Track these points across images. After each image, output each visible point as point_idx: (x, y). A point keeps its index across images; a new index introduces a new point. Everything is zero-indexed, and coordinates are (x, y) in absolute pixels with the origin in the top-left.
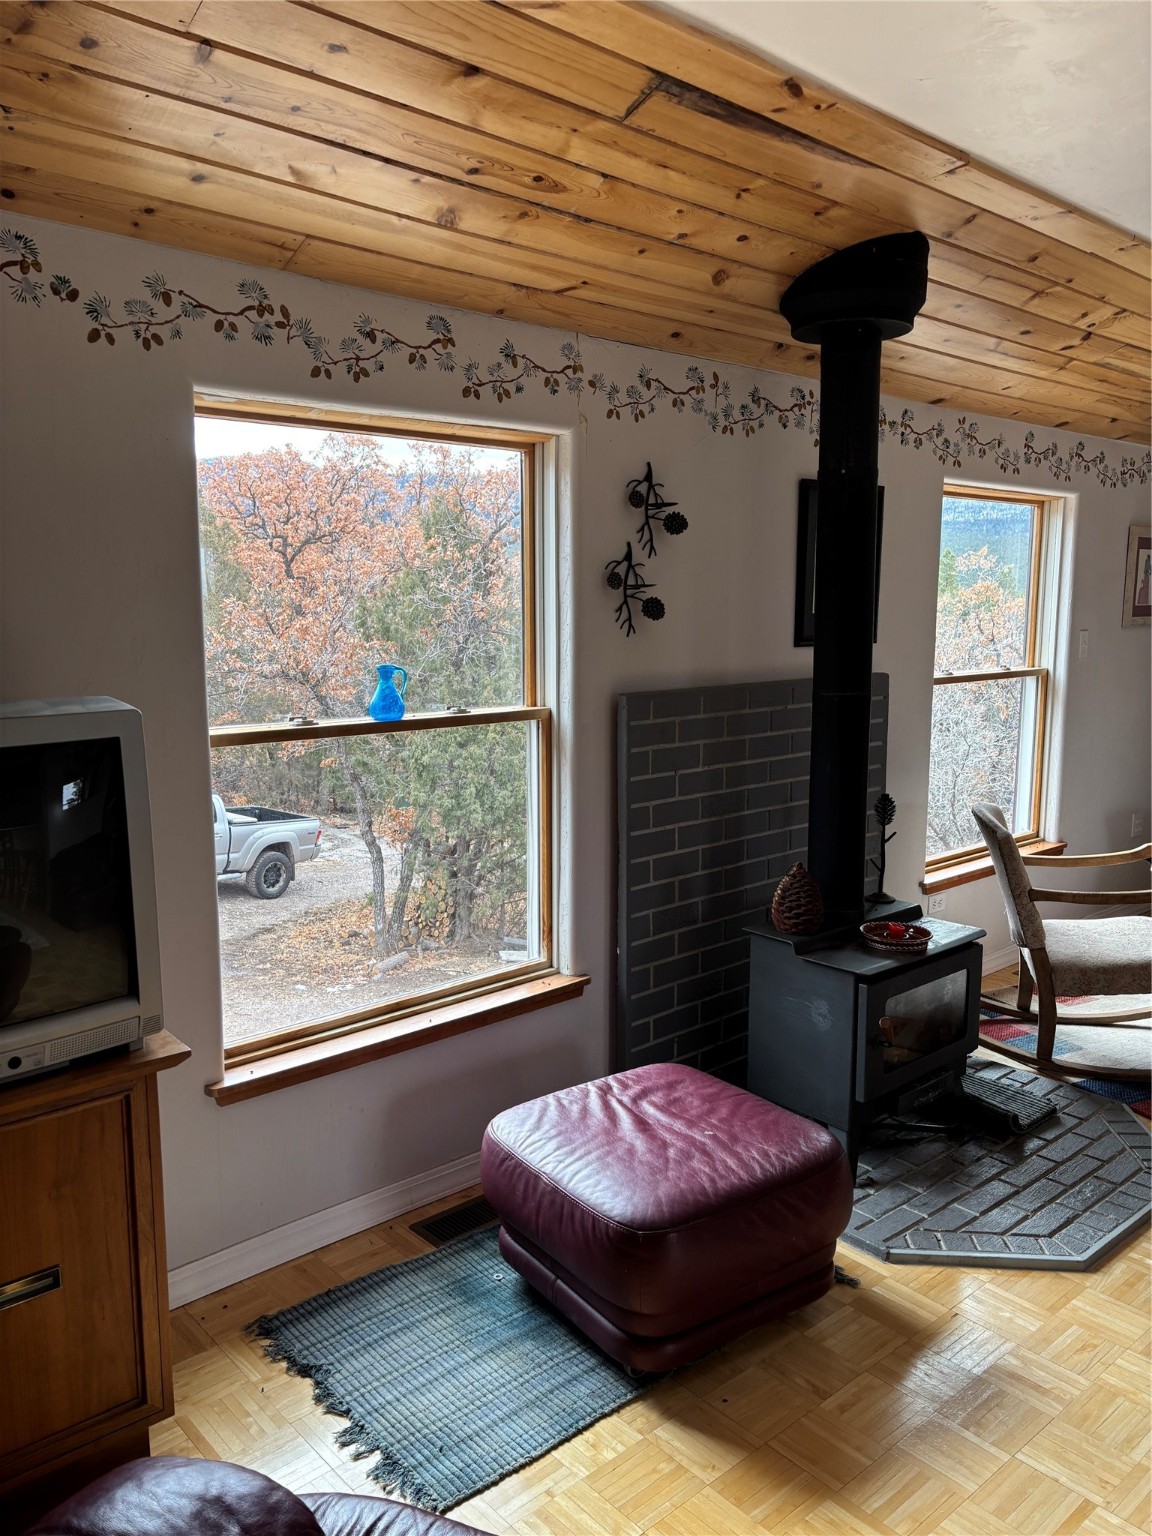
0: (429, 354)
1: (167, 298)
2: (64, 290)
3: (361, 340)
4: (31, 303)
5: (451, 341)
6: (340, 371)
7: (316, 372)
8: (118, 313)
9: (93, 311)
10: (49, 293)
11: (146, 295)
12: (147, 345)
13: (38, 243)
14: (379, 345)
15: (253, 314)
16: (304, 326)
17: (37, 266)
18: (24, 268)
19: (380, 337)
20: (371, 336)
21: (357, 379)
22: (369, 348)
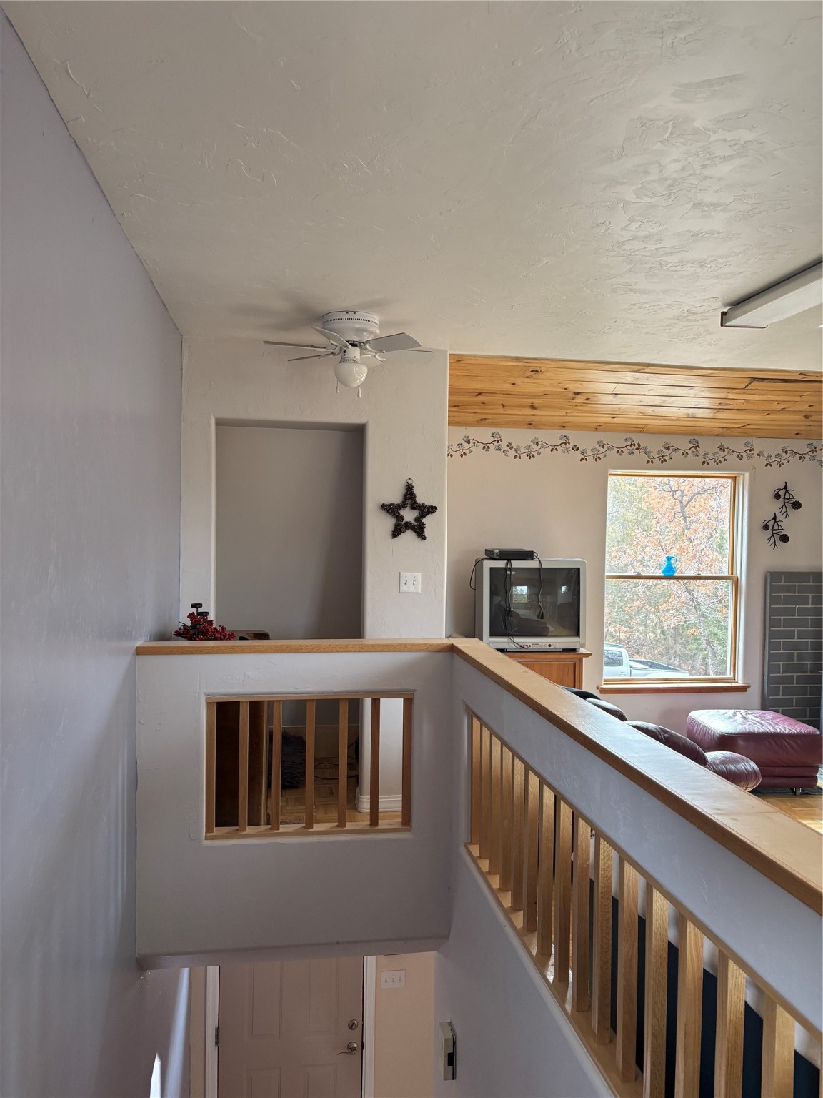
0: (689, 452)
1: (603, 446)
2: (576, 448)
3: (664, 450)
4: (566, 453)
5: (698, 447)
6: (656, 461)
7: (648, 462)
8: (589, 453)
9: (582, 453)
10: (571, 449)
11: (597, 446)
12: (596, 460)
13: (570, 437)
14: (671, 451)
15: (629, 447)
16: (645, 449)
17: (569, 443)
18: (566, 444)
20: (668, 448)
21: (662, 462)
22: (667, 452)
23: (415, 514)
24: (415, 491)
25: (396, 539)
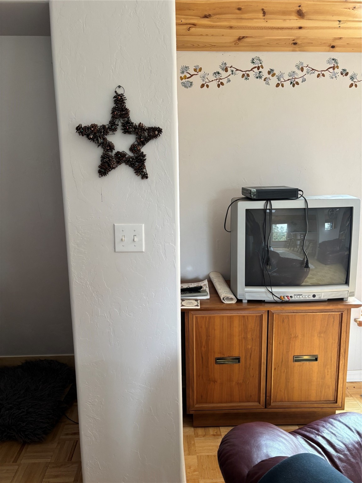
8: (359, 77)
9: (352, 78)
10: (340, 74)
17: (338, 67)
18: (334, 68)
23: (130, 140)
24: (129, 105)
25: (105, 178)
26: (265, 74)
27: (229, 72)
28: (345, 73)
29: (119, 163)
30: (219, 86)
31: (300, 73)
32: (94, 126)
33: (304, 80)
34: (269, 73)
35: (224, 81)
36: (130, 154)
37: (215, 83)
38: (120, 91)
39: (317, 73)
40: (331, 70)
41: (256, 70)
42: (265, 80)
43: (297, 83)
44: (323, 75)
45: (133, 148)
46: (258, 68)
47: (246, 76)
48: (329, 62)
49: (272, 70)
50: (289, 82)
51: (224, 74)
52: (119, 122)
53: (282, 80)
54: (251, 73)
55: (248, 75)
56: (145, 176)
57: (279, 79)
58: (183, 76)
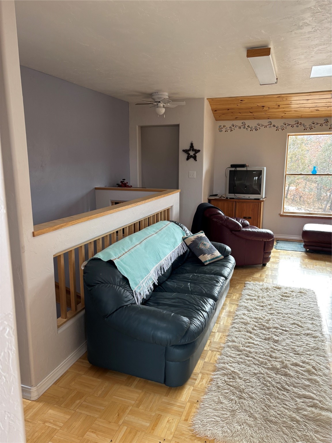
0: (324, 124)
1: (285, 125)
3: (312, 124)
4: (270, 128)
5: (328, 122)
6: (308, 129)
7: (304, 129)
8: (280, 127)
9: (277, 128)
11: (283, 125)
12: (282, 130)
13: (272, 122)
15: (296, 124)
16: (303, 124)
17: (272, 124)
19: (315, 123)
20: (314, 124)
21: (311, 129)
23: (194, 152)
24: (194, 145)
25: (188, 161)
26: (246, 127)
27: (235, 127)
28: (274, 126)
29: (191, 158)
30: (231, 131)
31: (258, 127)
32: (186, 150)
33: (260, 129)
34: (248, 127)
35: (233, 130)
36: (193, 156)
37: (230, 130)
38: (192, 142)
39: (264, 126)
40: (269, 125)
41: (243, 126)
42: (246, 129)
43: (257, 130)
44: (267, 127)
45: (194, 154)
46: (244, 125)
47: (240, 128)
48: (268, 123)
49: (249, 126)
50: (255, 129)
51: (233, 127)
52: (192, 149)
53: (252, 129)
54: (242, 127)
55: (241, 127)
56: (196, 161)
57: (251, 128)
58: (219, 128)
